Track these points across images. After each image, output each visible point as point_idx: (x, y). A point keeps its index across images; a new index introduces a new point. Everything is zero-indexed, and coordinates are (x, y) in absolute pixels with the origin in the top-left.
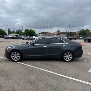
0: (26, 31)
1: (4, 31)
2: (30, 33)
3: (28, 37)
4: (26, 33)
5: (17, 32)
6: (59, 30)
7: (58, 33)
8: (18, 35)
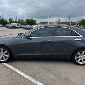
0: (28, 20)
1: (6, 21)
2: (31, 23)
3: (29, 26)
4: (27, 23)
5: (19, 21)
6: (59, 20)
7: (58, 22)
8: (20, 25)
